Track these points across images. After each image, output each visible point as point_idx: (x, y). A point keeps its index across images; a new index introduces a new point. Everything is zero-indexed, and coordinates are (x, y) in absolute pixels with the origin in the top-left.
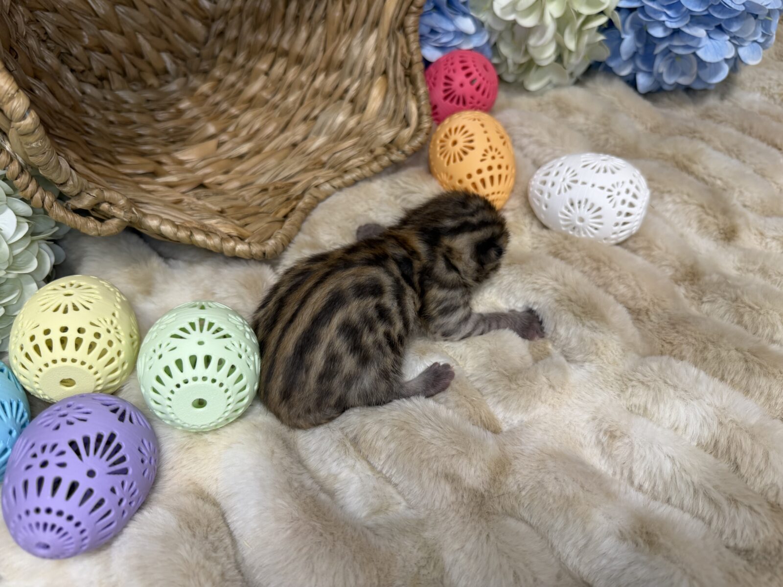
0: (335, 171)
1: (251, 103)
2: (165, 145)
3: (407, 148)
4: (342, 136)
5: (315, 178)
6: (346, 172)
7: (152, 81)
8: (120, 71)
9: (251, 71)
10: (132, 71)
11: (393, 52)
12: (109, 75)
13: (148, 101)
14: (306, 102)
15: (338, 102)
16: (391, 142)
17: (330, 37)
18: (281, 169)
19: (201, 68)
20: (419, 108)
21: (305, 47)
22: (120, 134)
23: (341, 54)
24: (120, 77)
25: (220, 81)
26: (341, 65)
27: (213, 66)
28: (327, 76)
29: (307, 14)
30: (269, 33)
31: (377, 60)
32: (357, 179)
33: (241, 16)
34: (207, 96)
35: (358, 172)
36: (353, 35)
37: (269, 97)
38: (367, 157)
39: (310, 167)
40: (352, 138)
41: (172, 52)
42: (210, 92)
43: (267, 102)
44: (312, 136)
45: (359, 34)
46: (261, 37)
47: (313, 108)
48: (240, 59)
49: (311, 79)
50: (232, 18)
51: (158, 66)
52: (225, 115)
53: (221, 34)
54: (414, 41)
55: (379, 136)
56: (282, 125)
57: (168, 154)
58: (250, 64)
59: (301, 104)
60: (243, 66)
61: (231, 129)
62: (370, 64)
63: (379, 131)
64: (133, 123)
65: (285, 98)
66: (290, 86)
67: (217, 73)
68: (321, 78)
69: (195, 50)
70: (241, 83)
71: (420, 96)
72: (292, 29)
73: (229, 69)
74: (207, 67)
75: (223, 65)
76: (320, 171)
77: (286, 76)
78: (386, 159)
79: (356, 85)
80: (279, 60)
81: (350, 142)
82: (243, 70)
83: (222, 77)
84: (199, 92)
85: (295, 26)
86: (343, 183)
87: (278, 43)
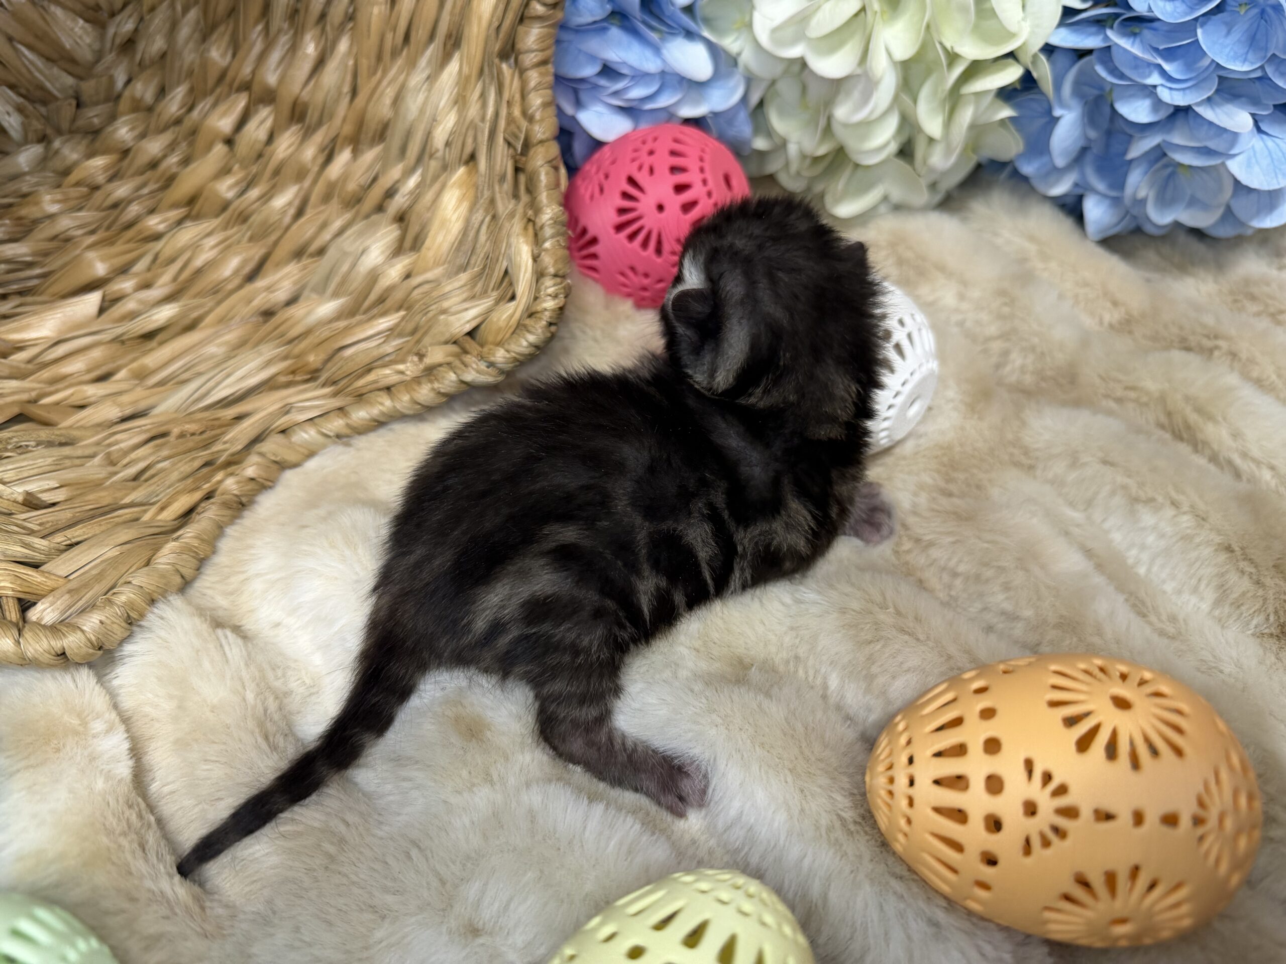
0: (335, 395)
1: (193, 206)
3: (500, 356)
4: (367, 303)
5: (286, 410)
6: (360, 397)
9: (194, 132)
11: (490, 111)
14: (309, 213)
15: (374, 217)
16: (471, 334)
17: (364, 63)
18: (221, 376)
19: (80, 123)
20: (535, 259)
21: (312, 83)
23: (383, 108)
25: (125, 153)
26: (382, 134)
27: (113, 117)
28: (356, 153)
30: (235, 46)
31: (457, 123)
32: (382, 419)
34: (96, 188)
35: (386, 404)
36: (412, 64)
37: (230, 195)
38: (410, 368)
39: (283, 379)
40: (384, 314)
42: (101, 179)
43: (225, 206)
44: (308, 294)
45: (423, 62)
46: (217, 55)
47: (324, 226)
48: (173, 105)
49: (321, 160)
52: (131, 233)
53: (129, 44)
54: (535, 89)
55: (442, 317)
56: (253, 264)
58: (195, 114)
59: (300, 213)
60: (178, 122)
62: (440, 135)
63: (446, 304)
65: (267, 197)
66: (277, 172)
67: (122, 134)
68: (344, 157)
69: (70, 81)
70: (173, 159)
71: (542, 227)
72: (284, 40)
73: (148, 126)
74: (96, 121)
75: (133, 116)
76: (305, 391)
77: (270, 148)
78: (452, 376)
79: (412, 182)
80: (256, 111)
81: (384, 323)
82: (177, 129)
83: (131, 144)
84: (73, 177)
85: (292, 32)
86: (348, 425)
87: (254, 72)
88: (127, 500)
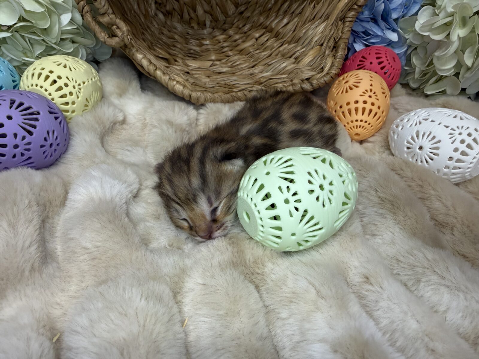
1: (241, 52)
2: (184, 56)
3: (315, 82)
4: (281, 72)
7: (195, 25)
8: (180, 14)
9: (249, 36)
10: (186, 16)
11: (332, 32)
12: (174, 13)
13: (188, 34)
16: (307, 79)
17: (300, 24)
19: (223, 27)
20: (332, 63)
21: (283, 28)
22: (164, 41)
23: (301, 34)
24: (179, 17)
25: (230, 36)
26: (298, 40)
27: (231, 28)
28: (288, 45)
29: (292, 11)
30: (268, 17)
31: (320, 37)
33: (256, 6)
36: (313, 23)
37: (252, 51)
39: (253, 83)
41: (212, 15)
42: (222, 41)
43: (249, 53)
44: (264, 72)
45: (316, 23)
46: (262, 19)
48: (246, 28)
49: (279, 45)
50: (251, 6)
51: (202, 19)
52: (224, 54)
53: (242, 13)
56: (252, 65)
57: (182, 59)
58: (250, 32)
59: (269, 56)
61: (224, 61)
64: (174, 38)
65: (260, 53)
66: (266, 48)
67: (231, 32)
69: (224, 18)
70: (240, 41)
71: (337, 57)
72: (280, 17)
73: (238, 32)
74: (226, 27)
75: (236, 29)
77: (266, 43)
79: (302, 50)
80: (266, 34)
82: (244, 34)
83: (232, 35)
84: (216, 38)
85: (283, 16)
87: (269, 24)
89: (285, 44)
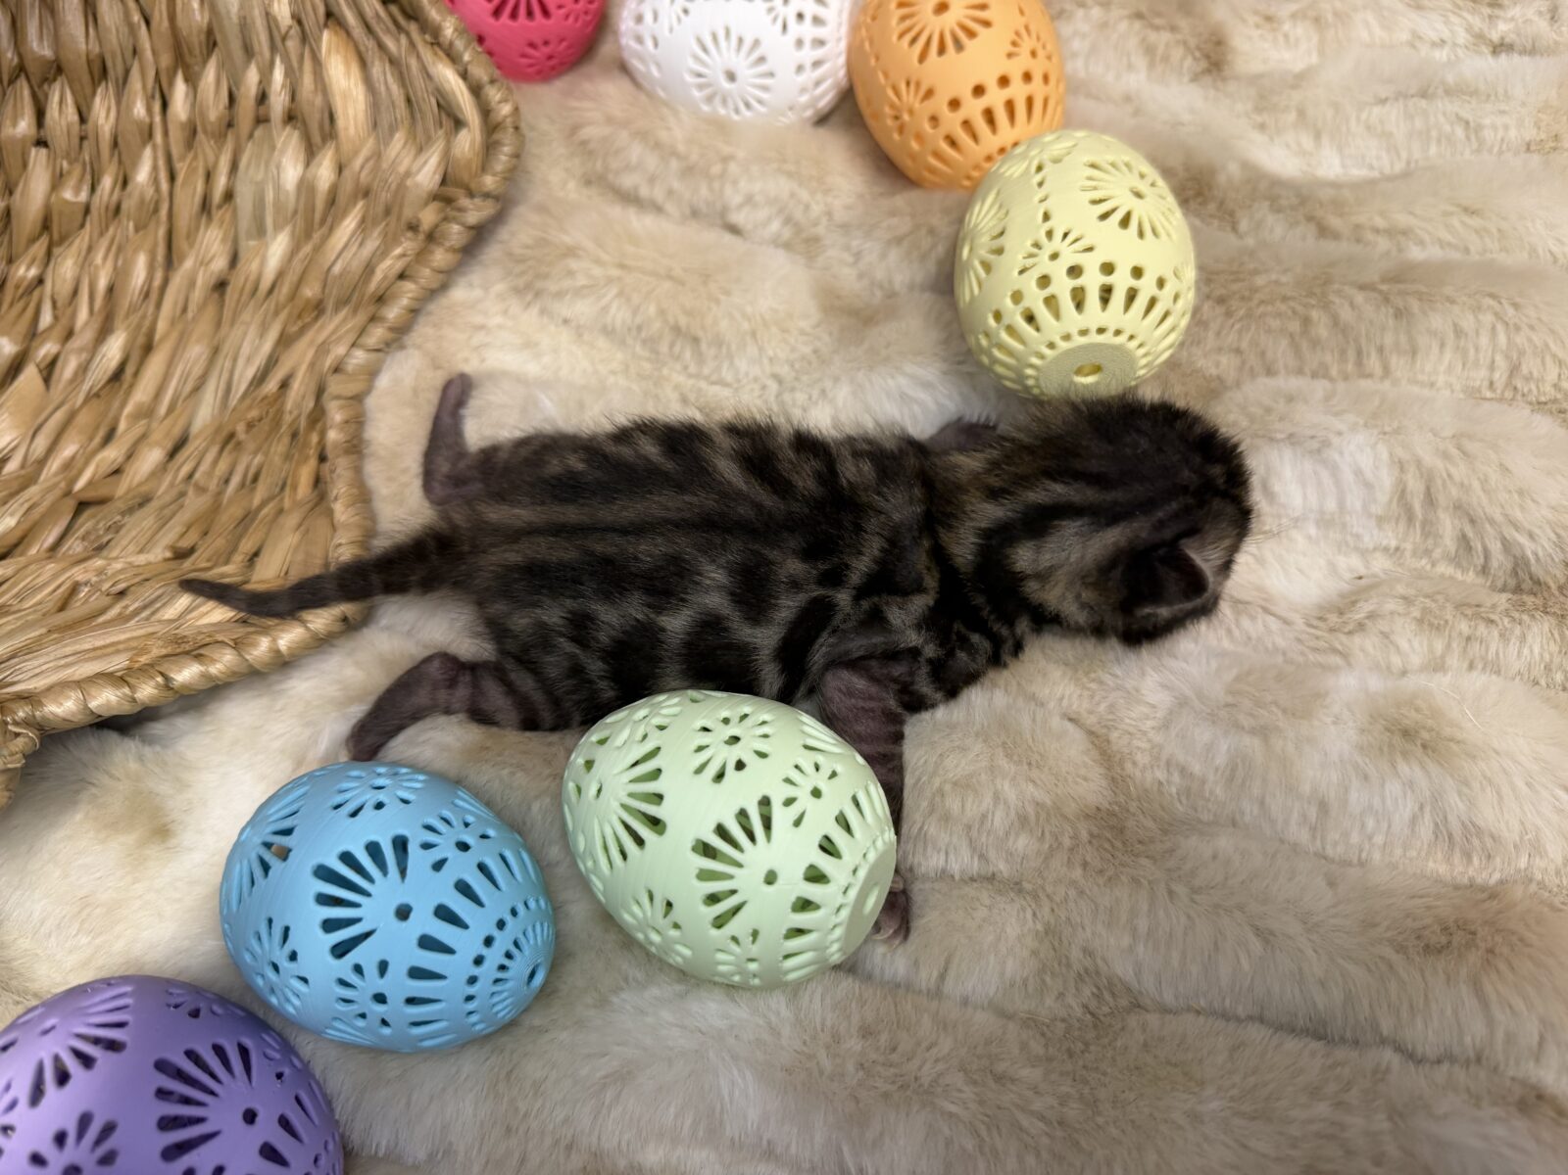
0: (355, 311)
3: (489, 182)
4: (318, 216)
5: (323, 349)
6: (381, 299)
14: (182, 168)
15: (258, 133)
16: (444, 182)
18: (228, 364)
20: (464, 75)
23: (194, 13)
26: (211, 43)
28: (192, 80)
32: (415, 305)
35: (409, 291)
37: (83, 196)
38: (407, 245)
39: (294, 329)
40: (345, 214)
43: (85, 210)
44: (248, 245)
47: (209, 175)
49: (157, 106)
55: (409, 182)
56: (160, 252)
59: (172, 173)
62: (281, 10)
63: (402, 169)
65: (123, 179)
66: (115, 144)
68: (180, 89)
71: (451, 44)
76: (322, 327)
77: (90, 124)
78: (456, 228)
79: (278, 75)
80: (46, 96)
81: (349, 224)
86: (391, 329)
88: (256, 501)
89: (171, 83)
